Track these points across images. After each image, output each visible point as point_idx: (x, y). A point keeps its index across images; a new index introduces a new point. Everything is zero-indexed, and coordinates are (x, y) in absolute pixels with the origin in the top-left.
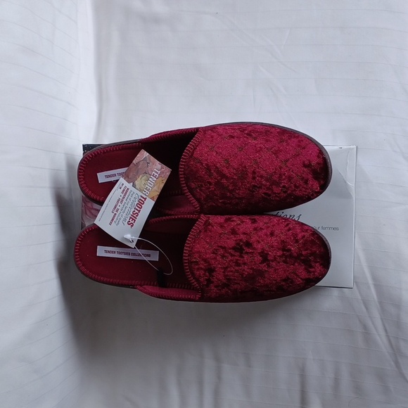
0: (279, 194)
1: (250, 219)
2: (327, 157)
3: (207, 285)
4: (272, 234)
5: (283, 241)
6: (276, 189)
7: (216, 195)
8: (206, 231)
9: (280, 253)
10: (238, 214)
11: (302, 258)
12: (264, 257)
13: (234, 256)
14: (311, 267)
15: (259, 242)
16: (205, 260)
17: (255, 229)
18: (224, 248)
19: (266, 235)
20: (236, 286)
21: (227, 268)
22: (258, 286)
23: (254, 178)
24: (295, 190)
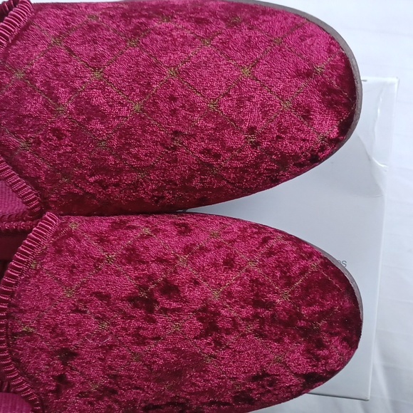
0: (240, 151)
1: (174, 224)
2: (348, 55)
3: (57, 392)
4: (229, 263)
5: (254, 281)
6: (231, 139)
7: (80, 166)
8: (59, 252)
9: (248, 311)
10: (146, 213)
11: (302, 323)
12: (210, 321)
13: (131, 317)
14: (321, 345)
15: (196, 283)
16: (53, 329)
17: (187, 249)
18: (104, 297)
19: (215, 265)
20: (132, 394)
21: (111, 347)
22: (190, 393)
23: (174, 112)
24: (278, 137)
